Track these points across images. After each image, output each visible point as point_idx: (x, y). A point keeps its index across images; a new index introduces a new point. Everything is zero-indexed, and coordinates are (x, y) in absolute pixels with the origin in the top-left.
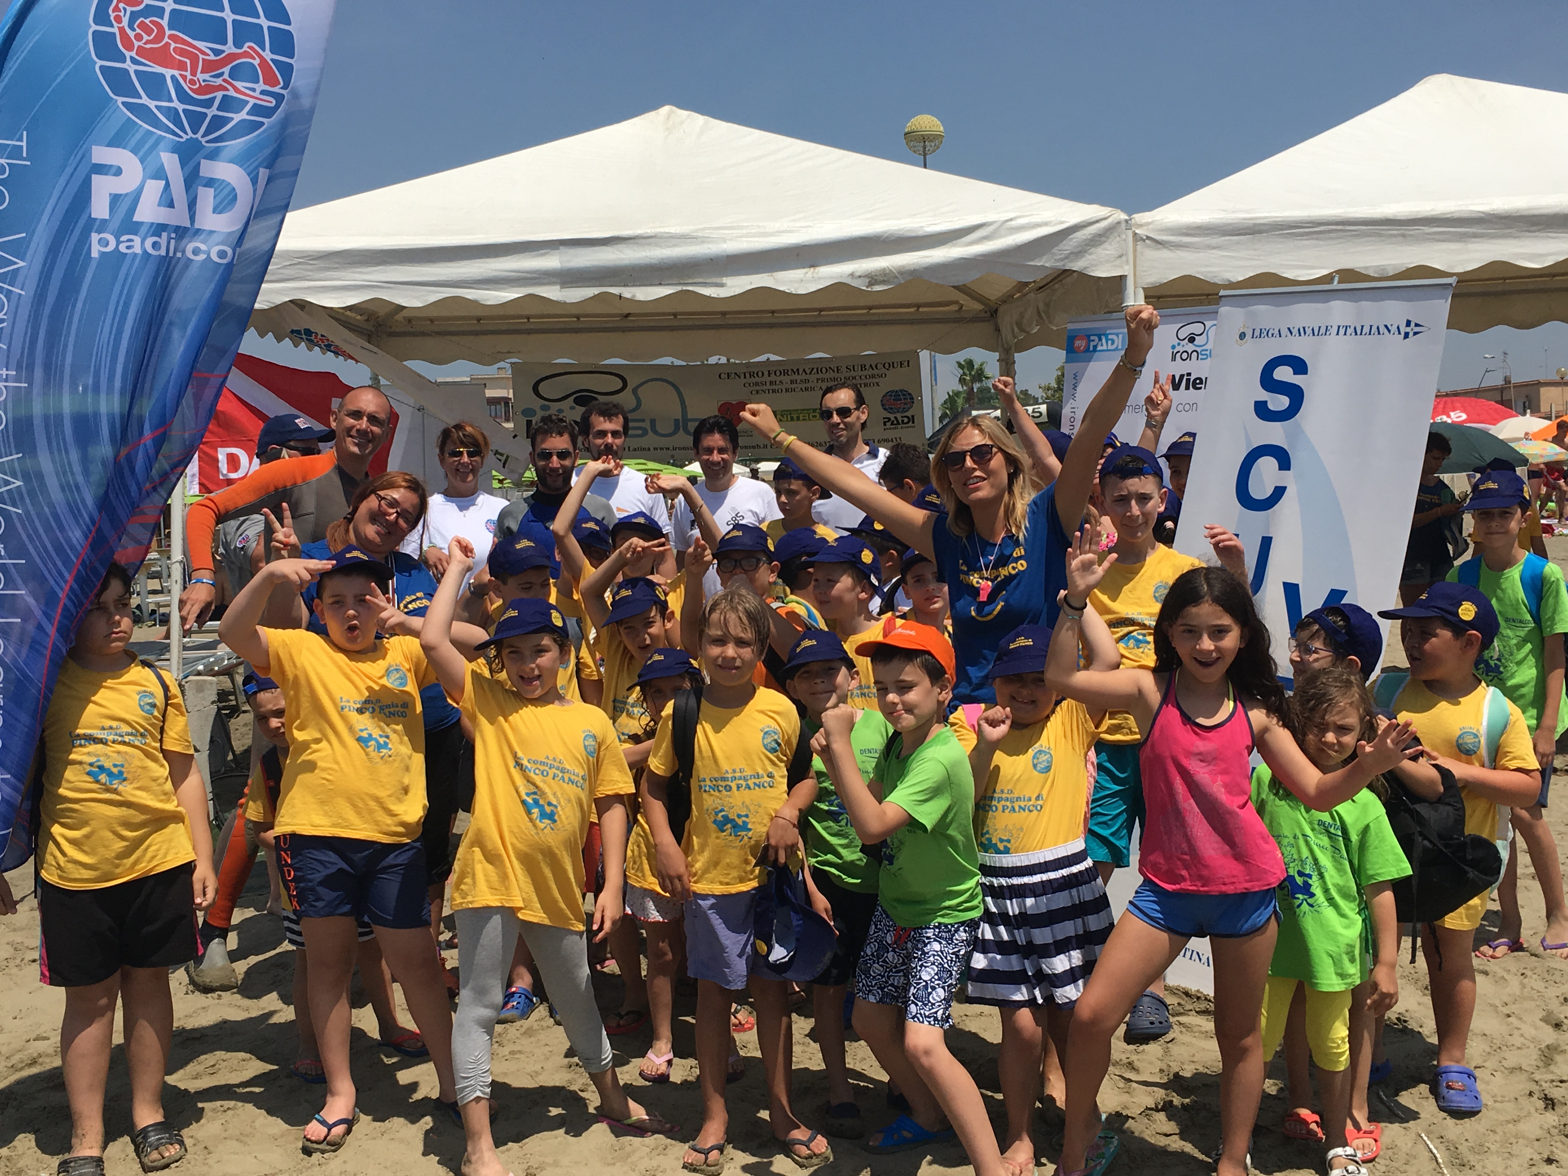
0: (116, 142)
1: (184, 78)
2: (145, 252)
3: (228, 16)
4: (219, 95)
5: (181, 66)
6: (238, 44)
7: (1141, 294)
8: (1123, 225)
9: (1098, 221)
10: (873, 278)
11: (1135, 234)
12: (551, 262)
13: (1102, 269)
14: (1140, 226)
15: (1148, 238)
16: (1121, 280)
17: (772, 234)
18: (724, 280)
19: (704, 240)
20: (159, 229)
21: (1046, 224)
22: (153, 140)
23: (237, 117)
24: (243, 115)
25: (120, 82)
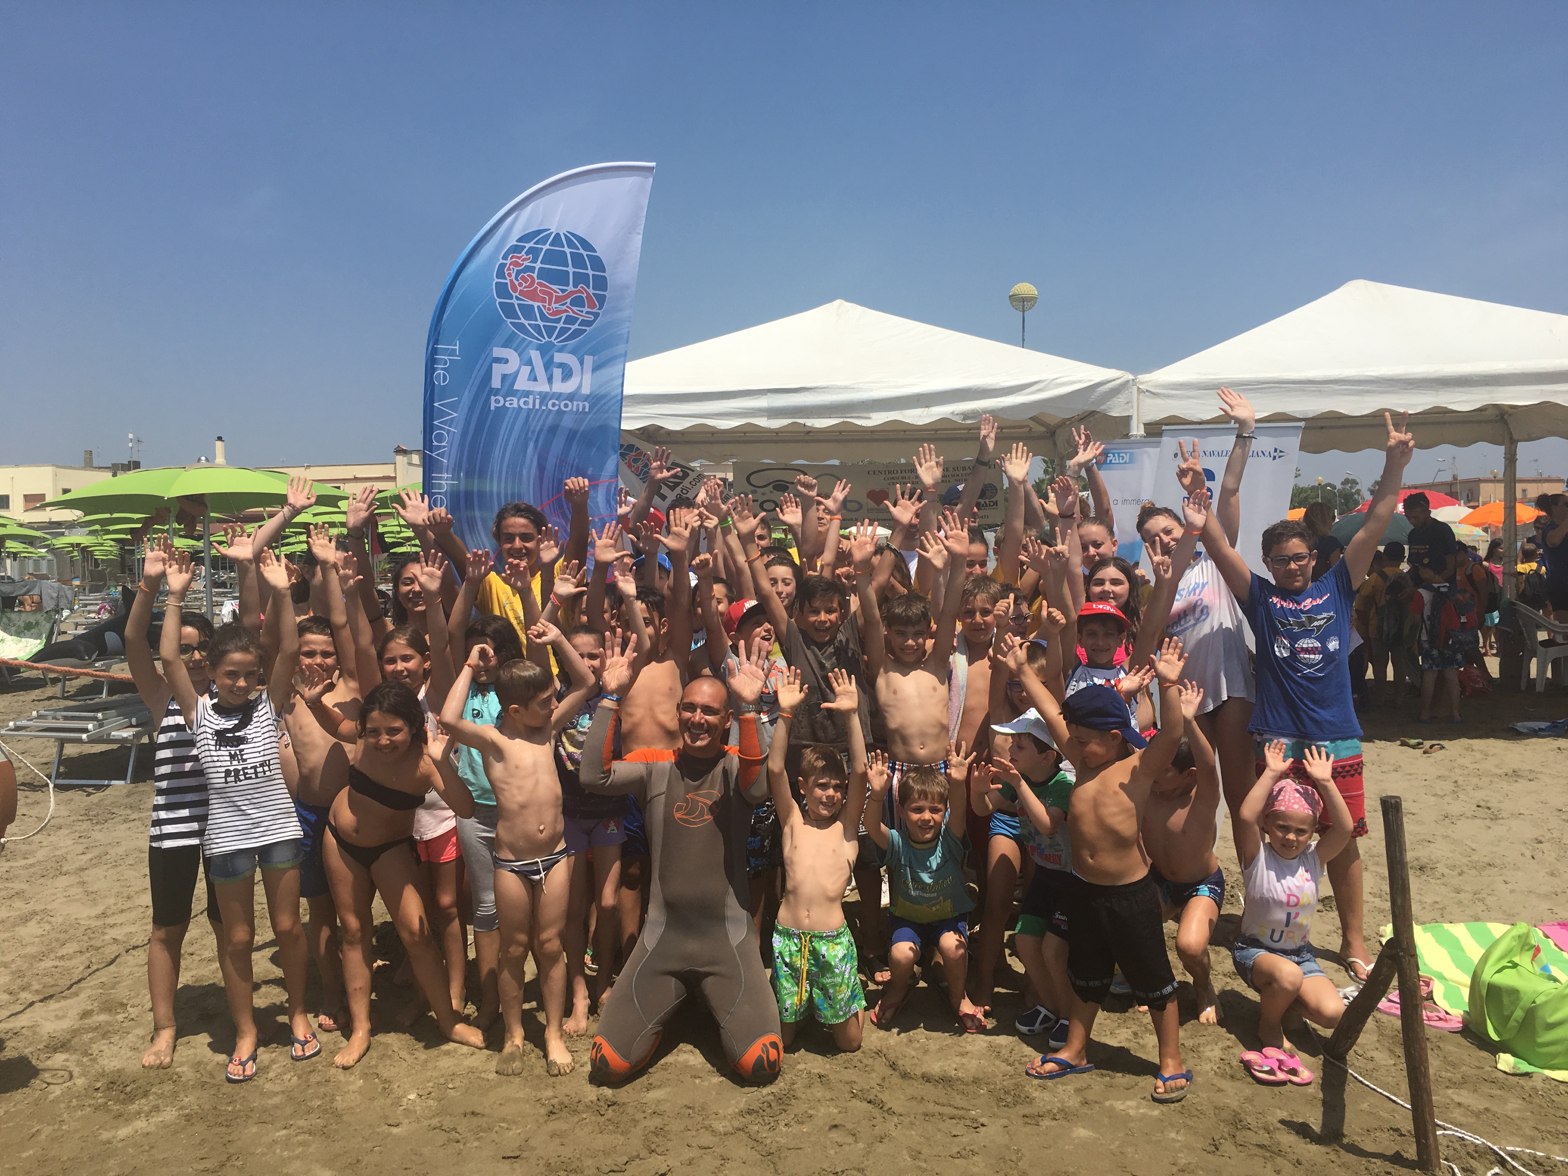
0: (506, 345)
1: (545, 307)
2: (519, 406)
3: (571, 269)
4: (564, 315)
5: (543, 300)
7: (1142, 427)
8: (1131, 383)
9: (1114, 380)
10: (966, 415)
11: (1139, 388)
12: (762, 402)
13: (1116, 411)
14: (1142, 383)
15: (1147, 391)
16: (1128, 418)
17: (902, 387)
18: (871, 415)
19: (859, 390)
20: (527, 394)
21: (1080, 381)
22: (525, 343)
23: (573, 327)
24: (576, 326)
25: (509, 311)
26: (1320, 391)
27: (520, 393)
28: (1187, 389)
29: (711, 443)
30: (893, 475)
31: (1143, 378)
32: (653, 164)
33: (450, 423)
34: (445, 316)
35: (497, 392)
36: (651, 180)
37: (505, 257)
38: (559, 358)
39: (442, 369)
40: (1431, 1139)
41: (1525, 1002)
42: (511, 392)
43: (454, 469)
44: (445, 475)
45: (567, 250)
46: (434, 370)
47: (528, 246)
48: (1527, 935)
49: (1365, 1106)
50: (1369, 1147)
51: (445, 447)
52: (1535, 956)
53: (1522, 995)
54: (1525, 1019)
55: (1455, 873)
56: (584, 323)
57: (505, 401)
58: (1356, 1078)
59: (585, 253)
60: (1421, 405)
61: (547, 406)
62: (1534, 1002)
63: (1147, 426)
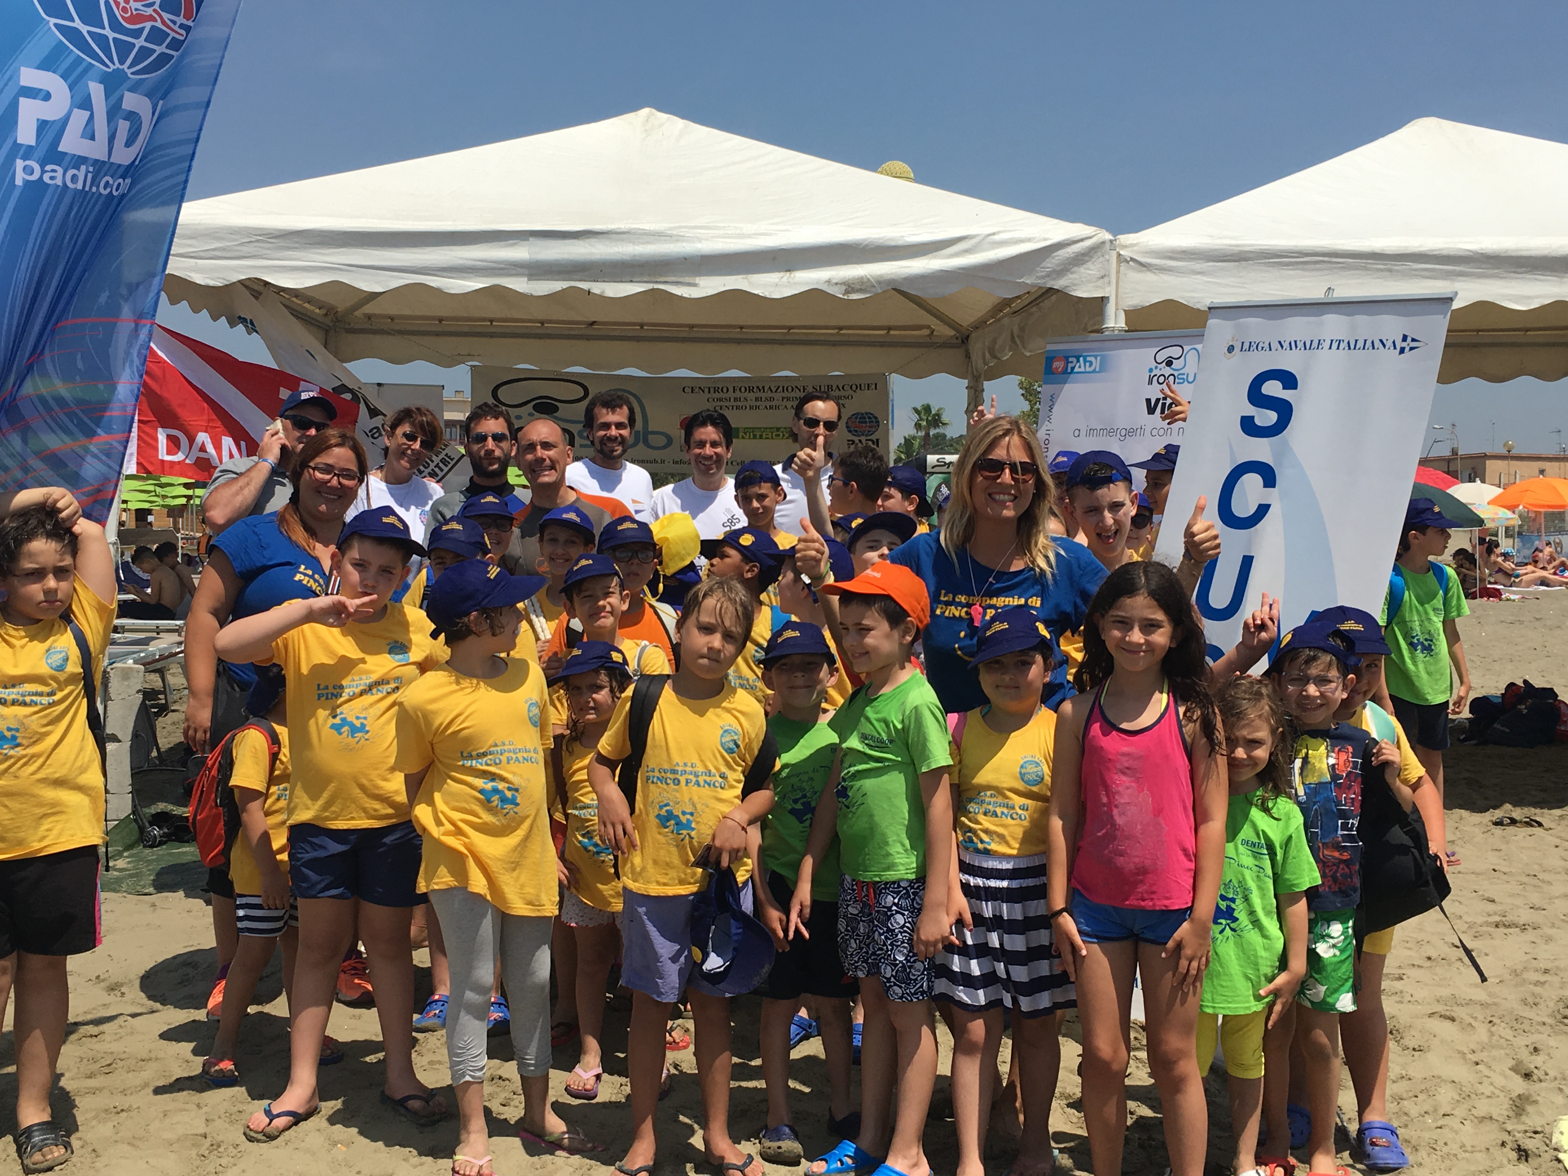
0: (46, 65)
1: (118, 5)
4: (147, 25)
7: (1122, 316)
8: (1108, 245)
9: (1082, 240)
10: (850, 286)
11: (1119, 255)
12: (520, 253)
13: (1084, 289)
14: (1124, 247)
15: (1132, 259)
16: (1103, 300)
17: (749, 236)
18: (697, 280)
19: (679, 238)
21: (1029, 240)
22: (84, 65)
26: (1390, 271)
27: (66, 161)
28: (1191, 260)
29: (437, 334)
30: (721, 395)
31: (1127, 239)
42: (53, 155)
57: (43, 171)
60: (1538, 297)
63: (1130, 314)
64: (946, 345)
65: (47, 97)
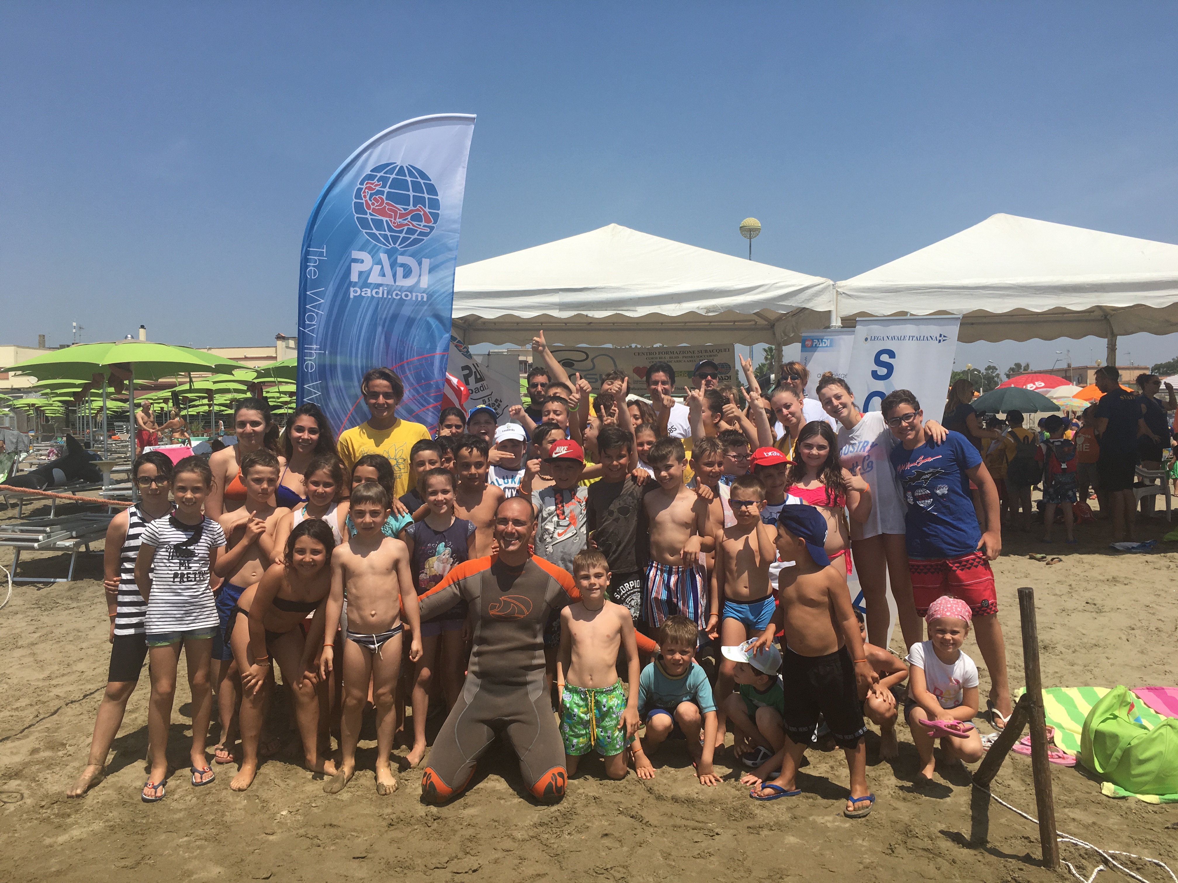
0: (361, 249)
1: (391, 221)
2: (372, 295)
3: (411, 193)
4: (406, 228)
5: (390, 216)
6: (414, 206)
7: (839, 320)
8: (831, 287)
9: (819, 285)
10: (708, 310)
11: (837, 291)
12: (555, 299)
13: (821, 307)
14: (840, 287)
15: (844, 293)
16: (830, 312)
17: (660, 288)
18: (637, 308)
19: (628, 290)
20: (378, 286)
21: (793, 286)
22: (377, 248)
23: (413, 237)
24: (415, 236)
25: (364, 223)
26: (972, 295)
27: (372, 286)
28: (873, 292)
29: (517, 330)
31: (841, 283)
32: (474, 116)
33: (318, 307)
34: (316, 227)
35: (355, 284)
36: (473, 127)
37: (362, 183)
38: (401, 259)
39: (314, 266)
40: (1053, 845)
41: (1123, 744)
42: (365, 285)
43: (321, 343)
44: (315, 347)
45: (409, 179)
46: (307, 266)
47: (379, 175)
48: (1124, 695)
49: (1003, 821)
50: (1007, 850)
51: (314, 325)
52: (1130, 710)
53: (1121, 739)
54: (1122, 756)
55: (1070, 651)
56: (421, 234)
57: (361, 291)
58: (996, 800)
59: (422, 181)
60: (1047, 305)
61: (392, 295)
62: (1129, 744)
63: (843, 320)
64: (763, 329)
65: (362, 262)
